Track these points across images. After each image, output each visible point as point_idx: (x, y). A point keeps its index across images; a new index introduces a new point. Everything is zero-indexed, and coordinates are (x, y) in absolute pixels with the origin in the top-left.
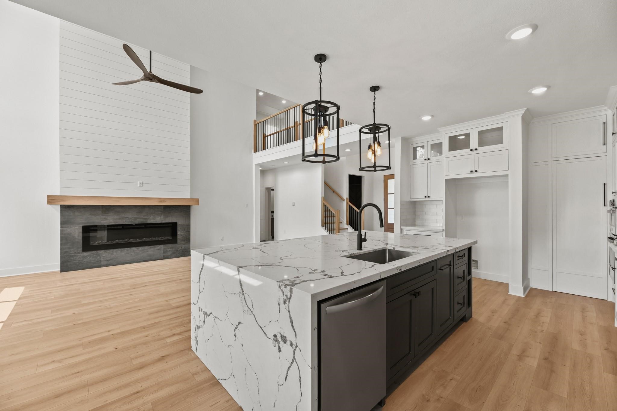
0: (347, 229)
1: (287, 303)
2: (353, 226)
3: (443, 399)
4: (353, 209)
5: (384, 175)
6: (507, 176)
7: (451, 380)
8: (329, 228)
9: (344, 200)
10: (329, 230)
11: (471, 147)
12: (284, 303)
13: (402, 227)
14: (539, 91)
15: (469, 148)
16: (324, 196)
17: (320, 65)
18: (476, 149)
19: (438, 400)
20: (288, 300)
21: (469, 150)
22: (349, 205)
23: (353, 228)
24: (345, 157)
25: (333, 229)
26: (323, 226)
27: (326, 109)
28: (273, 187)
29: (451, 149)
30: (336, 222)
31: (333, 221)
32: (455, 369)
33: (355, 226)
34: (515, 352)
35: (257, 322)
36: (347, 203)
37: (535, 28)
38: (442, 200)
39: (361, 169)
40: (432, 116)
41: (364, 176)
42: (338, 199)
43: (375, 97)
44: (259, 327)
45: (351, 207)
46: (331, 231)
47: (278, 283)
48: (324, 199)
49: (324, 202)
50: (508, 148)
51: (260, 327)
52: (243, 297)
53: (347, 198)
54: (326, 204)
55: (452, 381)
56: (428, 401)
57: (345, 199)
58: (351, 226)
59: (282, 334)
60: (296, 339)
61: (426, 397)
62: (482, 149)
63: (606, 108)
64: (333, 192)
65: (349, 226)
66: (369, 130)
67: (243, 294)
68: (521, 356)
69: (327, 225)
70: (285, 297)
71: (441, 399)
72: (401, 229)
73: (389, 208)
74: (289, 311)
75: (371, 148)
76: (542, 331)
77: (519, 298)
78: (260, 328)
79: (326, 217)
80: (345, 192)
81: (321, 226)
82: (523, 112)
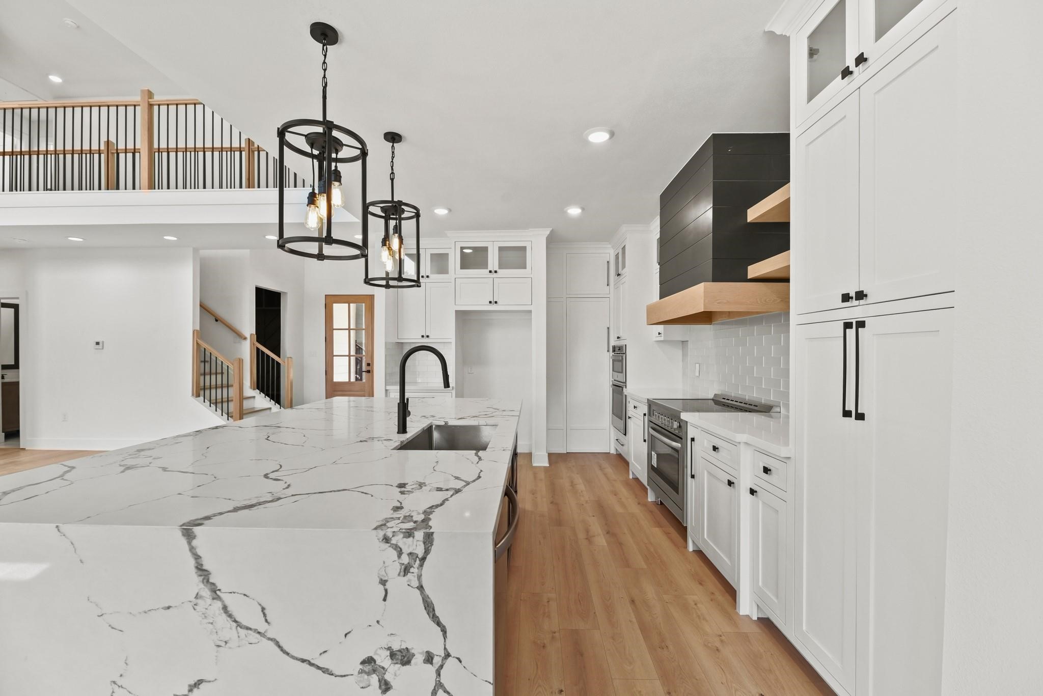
0: (254, 397)
1: (414, 570)
2: (268, 390)
3: (557, 635)
4: (268, 356)
5: (326, 295)
6: (530, 312)
7: (548, 602)
8: (213, 397)
9: (245, 339)
10: (216, 403)
11: (490, 268)
12: (402, 573)
13: (388, 388)
14: (574, 211)
15: (487, 268)
16: (199, 329)
17: (323, 49)
18: (496, 272)
19: (553, 638)
20: (418, 562)
21: (488, 271)
22: (257, 347)
23: (267, 395)
24: (249, 250)
25: (225, 399)
26: (198, 396)
27: (338, 144)
28: (18, 298)
29: (464, 266)
30: (234, 385)
31: (225, 382)
32: (543, 585)
33: (273, 390)
34: (581, 535)
35: (288, 654)
36: (252, 344)
37: (612, 134)
38: (451, 343)
39: (367, 281)
40: (450, 210)
41: (285, 293)
42: (229, 336)
43: (393, 152)
44: (299, 663)
45: (263, 353)
46: (219, 405)
47: (381, 533)
48: (200, 335)
49: (200, 341)
50: (531, 276)
51: (303, 661)
52: (218, 604)
53: (251, 335)
54: (204, 345)
55: (550, 603)
56: (544, 647)
57: (248, 336)
58: (262, 391)
59: (396, 647)
60: (445, 641)
61: (539, 642)
62: (502, 272)
63: (609, 246)
64: (217, 321)
65: (258, 391)
66: (382, 211)
67: (218, 598)
68: (589, 539)
69: (207, 392)
70: (405, 559)
71: (554, 634)
72: (386, 390)
73: (334, 354)
74: (422, 587)
75: (387, 245)
76: (587, 502)
77: (545, 467)
78: (305, 665)
79: (204, 374)
80: (247, 323)
81: (193, 395)
82: (548, 232)
